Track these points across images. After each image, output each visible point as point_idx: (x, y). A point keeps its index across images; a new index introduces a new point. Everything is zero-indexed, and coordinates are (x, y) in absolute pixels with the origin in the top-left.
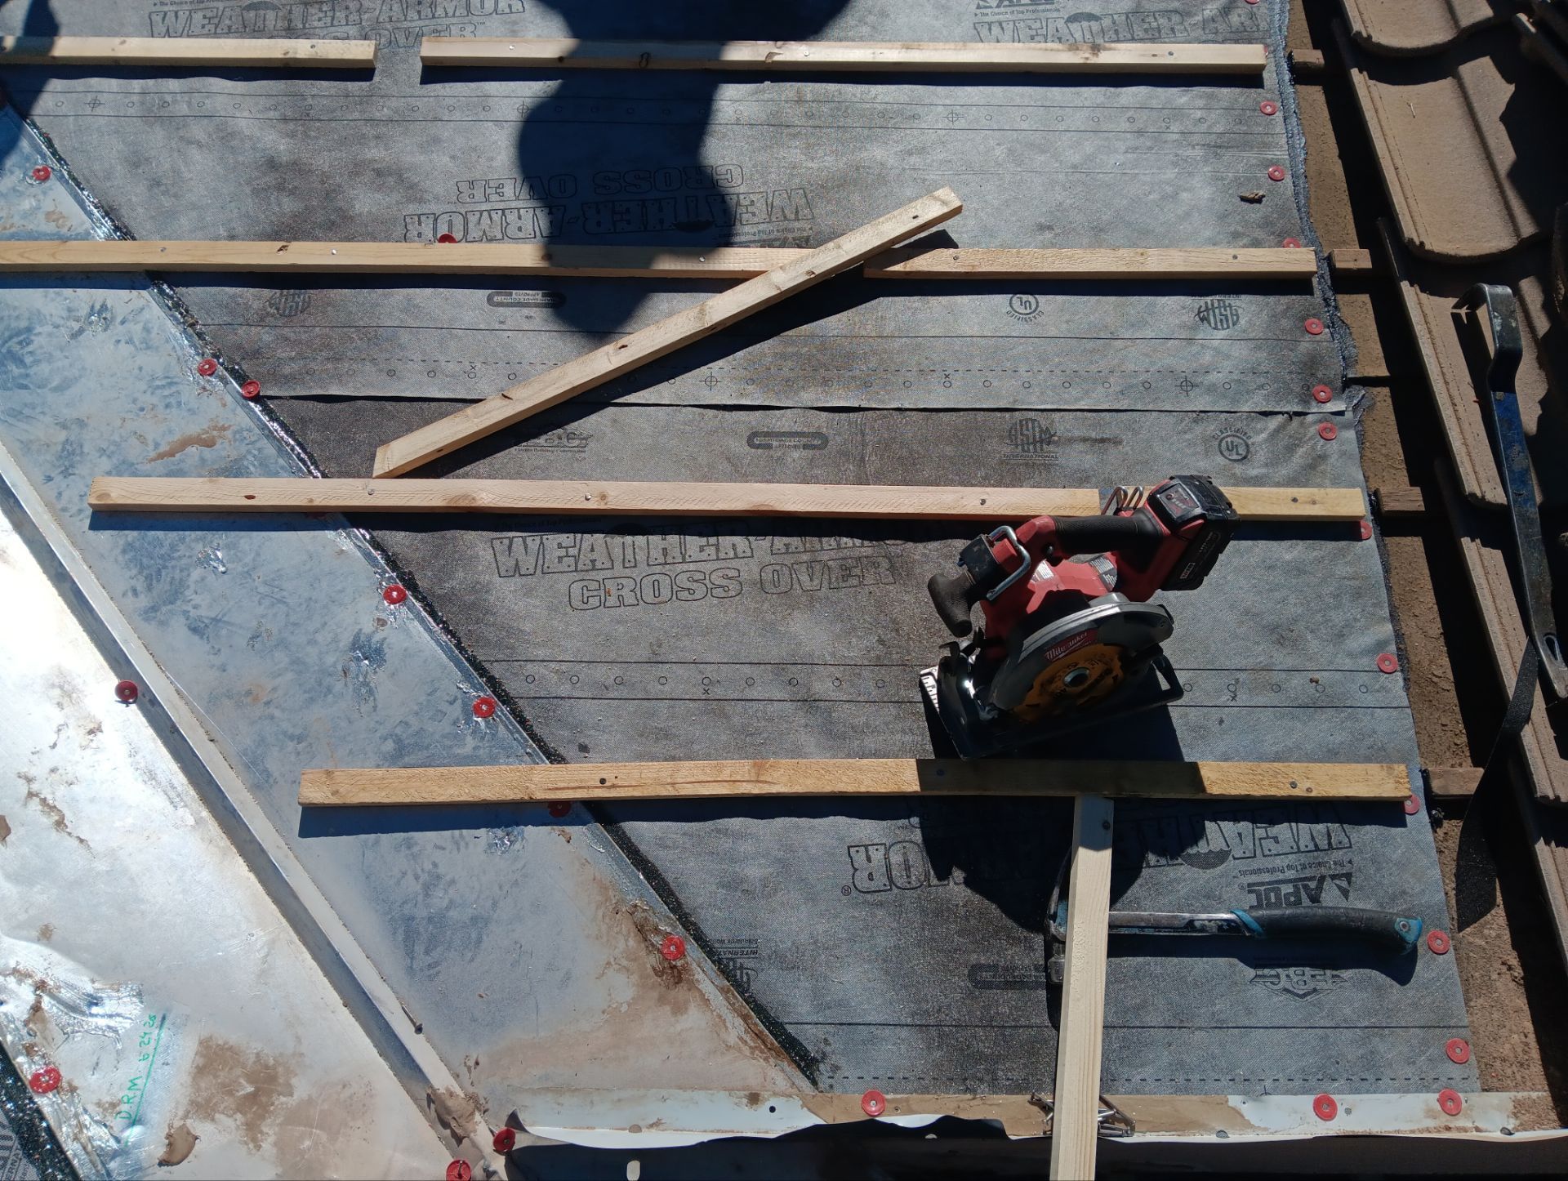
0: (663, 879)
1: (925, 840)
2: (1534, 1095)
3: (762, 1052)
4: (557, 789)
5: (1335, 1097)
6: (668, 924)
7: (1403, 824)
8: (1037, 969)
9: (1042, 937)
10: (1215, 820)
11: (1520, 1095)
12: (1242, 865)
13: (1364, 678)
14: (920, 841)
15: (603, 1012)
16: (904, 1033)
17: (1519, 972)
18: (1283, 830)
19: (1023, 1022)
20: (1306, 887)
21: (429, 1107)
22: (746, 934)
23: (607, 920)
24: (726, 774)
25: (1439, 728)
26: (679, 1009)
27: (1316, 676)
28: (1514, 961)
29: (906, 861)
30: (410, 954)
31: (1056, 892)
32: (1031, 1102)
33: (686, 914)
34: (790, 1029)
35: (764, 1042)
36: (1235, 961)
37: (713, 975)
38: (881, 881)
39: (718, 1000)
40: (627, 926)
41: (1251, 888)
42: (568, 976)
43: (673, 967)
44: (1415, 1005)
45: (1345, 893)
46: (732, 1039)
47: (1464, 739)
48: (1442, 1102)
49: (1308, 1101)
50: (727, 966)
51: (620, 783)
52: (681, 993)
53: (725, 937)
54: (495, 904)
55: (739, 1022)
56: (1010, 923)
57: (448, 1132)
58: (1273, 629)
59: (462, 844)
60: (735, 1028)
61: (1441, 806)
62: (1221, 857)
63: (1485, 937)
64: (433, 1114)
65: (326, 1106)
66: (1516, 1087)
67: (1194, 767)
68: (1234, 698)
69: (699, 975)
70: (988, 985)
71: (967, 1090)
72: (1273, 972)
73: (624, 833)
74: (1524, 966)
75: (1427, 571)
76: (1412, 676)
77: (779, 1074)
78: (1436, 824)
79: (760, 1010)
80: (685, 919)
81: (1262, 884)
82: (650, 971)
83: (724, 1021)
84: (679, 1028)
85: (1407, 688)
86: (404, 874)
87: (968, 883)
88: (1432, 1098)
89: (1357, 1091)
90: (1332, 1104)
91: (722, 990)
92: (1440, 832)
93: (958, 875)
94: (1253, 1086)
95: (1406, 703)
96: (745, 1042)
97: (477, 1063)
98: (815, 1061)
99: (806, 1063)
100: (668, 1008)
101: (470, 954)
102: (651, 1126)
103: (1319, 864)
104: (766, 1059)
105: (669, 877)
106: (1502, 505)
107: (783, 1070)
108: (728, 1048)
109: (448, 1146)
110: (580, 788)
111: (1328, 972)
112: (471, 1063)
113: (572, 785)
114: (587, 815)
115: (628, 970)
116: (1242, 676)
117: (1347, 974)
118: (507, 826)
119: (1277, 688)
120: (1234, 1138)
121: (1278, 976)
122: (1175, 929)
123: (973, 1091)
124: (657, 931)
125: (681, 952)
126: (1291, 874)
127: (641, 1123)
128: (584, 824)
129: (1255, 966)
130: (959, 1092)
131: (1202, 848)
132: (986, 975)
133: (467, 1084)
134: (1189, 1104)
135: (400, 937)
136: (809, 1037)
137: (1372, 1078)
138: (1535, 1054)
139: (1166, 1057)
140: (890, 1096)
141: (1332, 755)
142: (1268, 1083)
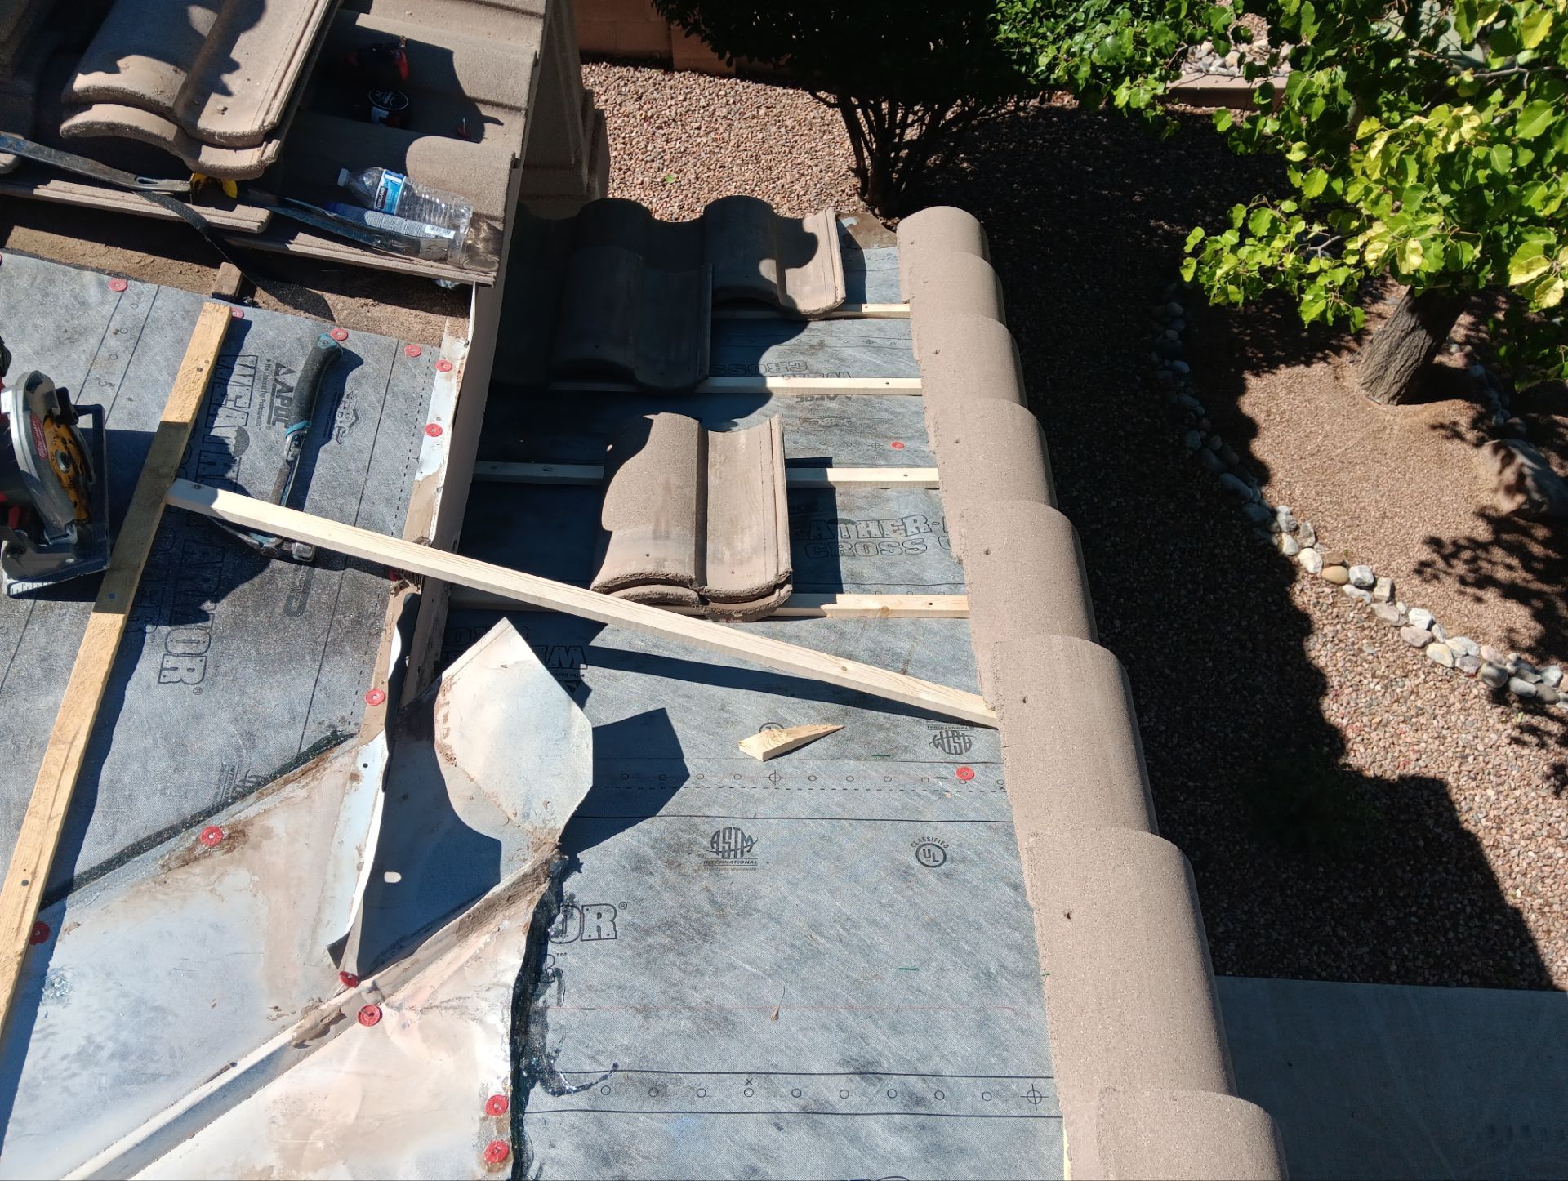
0: (144, 839)
1: (170, 624)
2: (447, 324)
3: (318, 772)
4: (19, 928)
5: (428, 423)
6: (188, 839)
7: (250, 322)
8: (296, 570)
9: (274, 561)
10: (211, 428)
11: (446, 330)
12: (252, 422)
13: (125, 302)
14: (169, 628)
15: (255, 896)
16: (326, 669)
17: (371, 302)
18: (232, 391)
19: (336, 588)
20: (279, 391)
21: (307, 1046)
22: (214, 776)
23: (170, 891)
24: (56, 771)
25: (181, 276)
26: (268, 833)
27: (112, 328)
28: (363, 301)
29: (184, 641)
30: (155, 1077)
31: (242, 536)
32: (396, 595)
33: (183, 823)
34: (304, 749)
35: (312, 769)
36: (322, 448)
37: (244, 804)
38: (197, 663)
39: (268, 802)
40: (181, 874)
41: (272, 423)
42: (215, 927)
43: (229, 837)
44: (378, 361)
45: (290, 372)
46: (303, 793)
47: (196, 267)
48: (443, 370)
49: (427, 439)
50: (239, 793)
51: (33, 866)
52: (253, 832)
53: (212, 792)
54: (124, 995)
55: (289, 787)
56: (256, 579)
57: (332, 1028)
58: (59, 343)
59: (51, 1030)
60: (295, 791)
61: (242, 296)
62: (242, 434)
63: (342, 310)
64: (315, 1042)
65: (289, 1136)
66: (442, 331)
67: (165, 425)
68: (112, 385)
69: (242, 816)
70: (302, 606)
71: (379, 634)
72: (336, 430)
73: (85, 873)
74: (367, 297)
75: (48, 235)
76: (135, 276)
77: (339, 762)
78: (254, 304)
79: (284, 770)
80: (189, 824)
81: (270, 416)
82: (227, 856)
83: (287, 798)
84: (283, 834)
85: (143, 281)
86: (66, 1089)
87: (216, 600)
88: (439, 374)
89: (427, 410)
90: (432, 426)
91: (259, 798)
92: (261, 304)
93: (208, 606)
94: (413, 464)
95: (156, 286)
96: (307, 784)
97: (276, 1008)
98: (334, 733)
99: (334, 740)
100: (264, 843)
101: (170, 1018)
102: (360, 854)
103: (265, 378)
104: (325, 769)
105: (144, 834)
106: (15, 160)
107: (336, 758)
108: (309, 797)
109: (345, 1028)
110: (25, 905)
111: (344, 399)
112: (274, 1014)
113: (19, 914)
114: (56, 907)
115: (222, 874)
116: (94, 374)
117: (347, 390)
118: (43, 984)
119: (114, 356)
120: (441, 483)
121: (340, 428)
122: (291, 473)
123: (381, 630)
124: (191, 850)
125: (216, 830)
126: (268, 397)
127: (357, 862)
128: (64, 910)
129: (330, 437)
130: (379, 640)
131: (231, 442)
132: (295, 605)
133: (292, 1018)
134: (416, 503)
135: (133, 1089)
136: (314, 735)
137: (420, 400)
138: (423, 314)
139: (381, 508)
140: (372, 686)
141: (182, 344)
142: (411, 456)
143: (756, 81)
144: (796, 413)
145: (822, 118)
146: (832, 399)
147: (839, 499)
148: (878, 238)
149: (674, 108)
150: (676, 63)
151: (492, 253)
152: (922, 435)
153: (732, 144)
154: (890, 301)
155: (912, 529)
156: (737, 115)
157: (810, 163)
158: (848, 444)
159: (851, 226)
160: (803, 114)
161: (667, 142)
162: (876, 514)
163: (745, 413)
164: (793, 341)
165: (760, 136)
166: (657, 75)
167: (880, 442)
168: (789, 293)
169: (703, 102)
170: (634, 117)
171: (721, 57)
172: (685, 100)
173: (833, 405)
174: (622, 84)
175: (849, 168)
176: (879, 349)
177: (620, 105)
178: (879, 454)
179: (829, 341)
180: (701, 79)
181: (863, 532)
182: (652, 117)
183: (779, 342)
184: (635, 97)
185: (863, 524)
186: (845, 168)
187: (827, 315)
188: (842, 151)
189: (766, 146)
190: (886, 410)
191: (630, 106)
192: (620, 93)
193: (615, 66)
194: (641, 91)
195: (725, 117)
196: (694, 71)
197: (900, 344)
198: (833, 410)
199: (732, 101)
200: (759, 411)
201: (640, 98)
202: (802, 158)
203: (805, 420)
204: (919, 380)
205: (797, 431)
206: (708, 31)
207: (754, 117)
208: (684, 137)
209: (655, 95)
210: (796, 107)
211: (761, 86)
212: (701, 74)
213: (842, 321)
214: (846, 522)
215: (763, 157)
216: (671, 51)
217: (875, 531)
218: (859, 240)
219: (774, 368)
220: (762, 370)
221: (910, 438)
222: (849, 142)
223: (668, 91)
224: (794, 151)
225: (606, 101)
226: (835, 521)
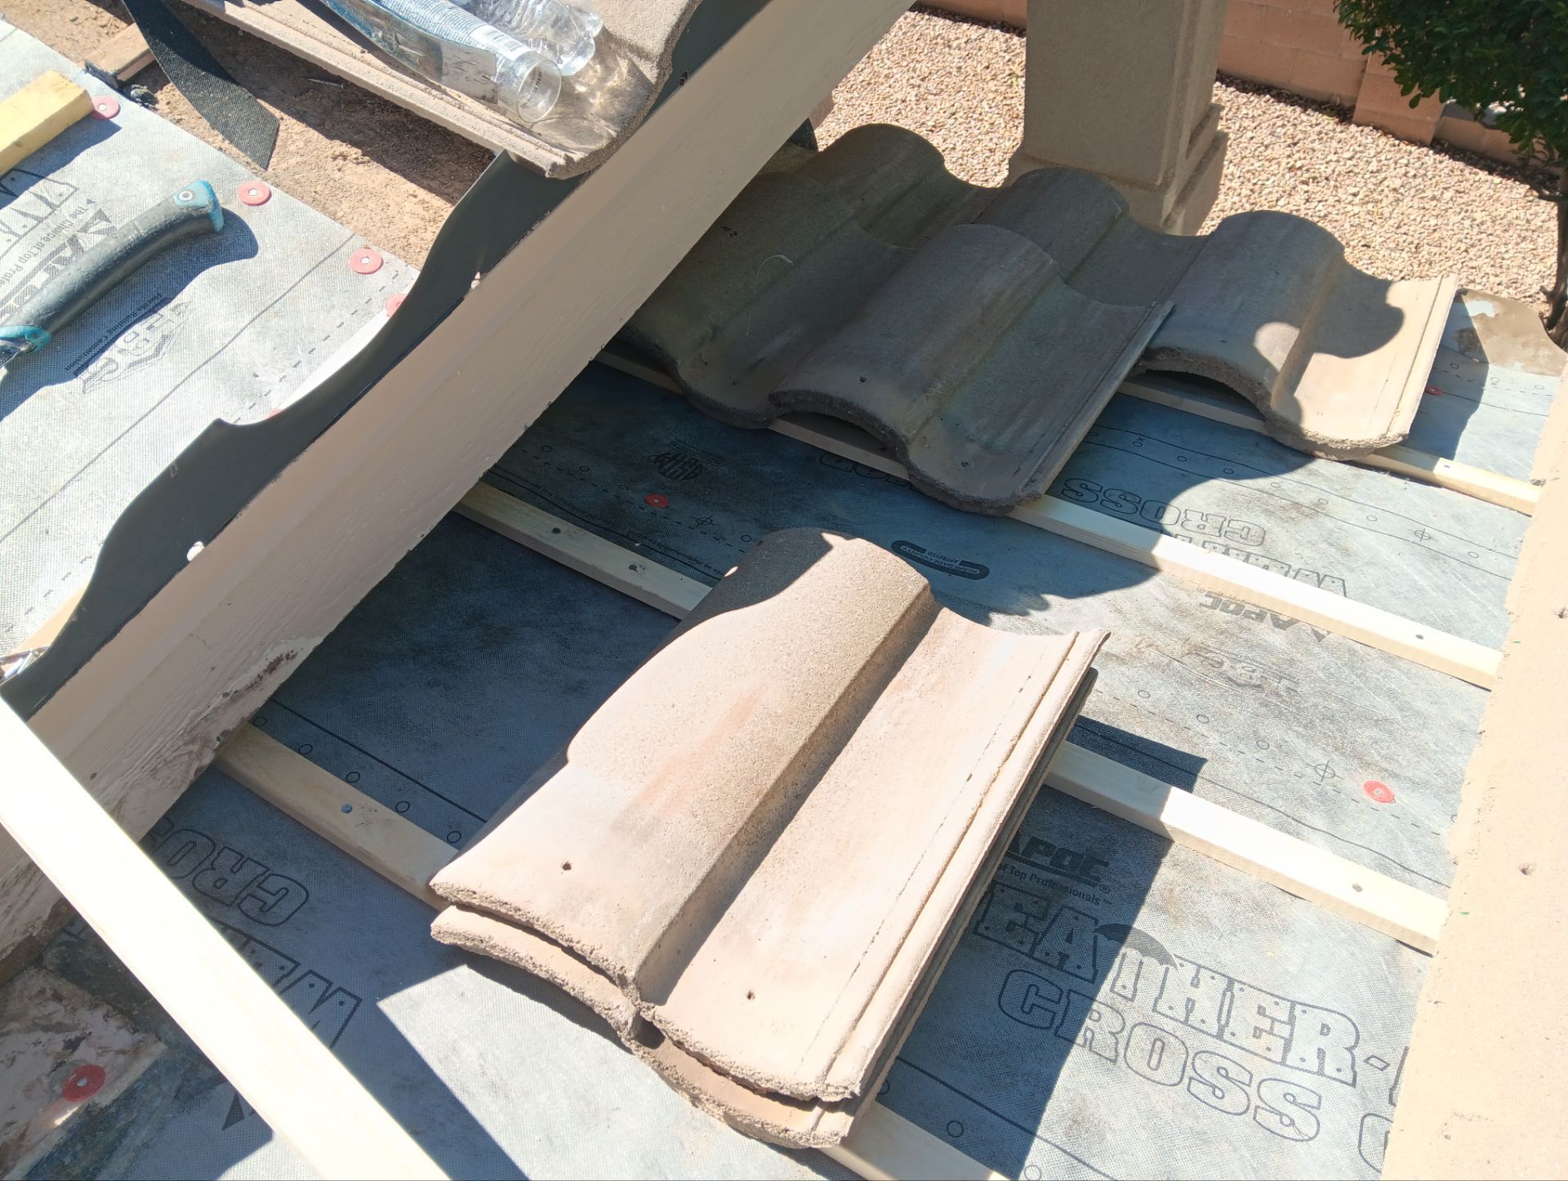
7: (117, 129)
17: (355, 152)
25: (72, 26)
28: (342, 148)
44: (284, 261)
61: (133, 81)
63: (293, 154)
72: (101, 363)
74: (354, 144)
78: (148, 101)
88: (379, 318)
92: (160, 106)
103: (57, 230)
111: (164, 309)
121: (109, 362)
126: (33, 262)
129: (75, 375)
143: (1453, 157)
144: (1185, 628)
145: (1528, 221)
146: (1279, 623)
147: (1166, 874)
148: (1530, 352)
149: (1333, 165)
150: (1357, 114)
151: (610, 119)
152: (1448, 789)
153: (1391, 222)
154: (1505, 470)
155: (1305, 1048)
156: (1413, 192)
157: (1489, 270)
158: (1260, 742)
159: (1482, 316)
160: (1502, 211)
161: (1307, 201)
162: (1234, 957)
163: (1073, 591)
164: (1263, 483)
165: (1433, 222)
166: (1328, 122)
167: (1339, 764)
168: (1299, 394)
169: (1374, 166)
170: (1279, 164)
171: (1404, 92)
172: (1350, 159)
173: (1277, 639)
174: (1280, 123)
175: (1543, 289)
176: (1436, 556)
177: (1267, 147)
178: (1322, 796)
179: (1336, 505)
180: (1384, 139)
181: (1175, 997)
182: (1300, 168)
183: (1232, 475)
184: (1290, 141)
185: (1189, 971)
186: (1536, 288)
187: (1358, 458)
188: (1540, 267)
189: (1436, 235)
190: (1391, 695)
191: (1279, 151)
192: (1272, 134)
193: (1279, 102)
194: (1301, 136)
195: (1395, 190)
196: (1376, 128)
197: (1487, 561)
198: (1268, 650)
199: (1412, 173)
200: (1109, 595)
201: (1295, 144)
202: (1480, 262)
203: (1197, 650)
204: (1498, 656)
205: (1163, 669)
206: (1398, 51)
207: (1434, 198)
208: (1331, 200)
209: (1316, 145)
210: (1497, 200)
211: (1460, 165)
212: (1385, 134)
213: (1385, 477)
214: (1151, 948)
215: (1426, 247)
216: (1355, 100)
217: (1206, 1010)
218: (1488, 346)
219: (1195, 519)
220: (1169, 519)
221: (1416, 784)
222: (1554, 259)
223: (1334, 144)
224: (1472, 251)
225: (1252, 138)
226: (1120, 932)
